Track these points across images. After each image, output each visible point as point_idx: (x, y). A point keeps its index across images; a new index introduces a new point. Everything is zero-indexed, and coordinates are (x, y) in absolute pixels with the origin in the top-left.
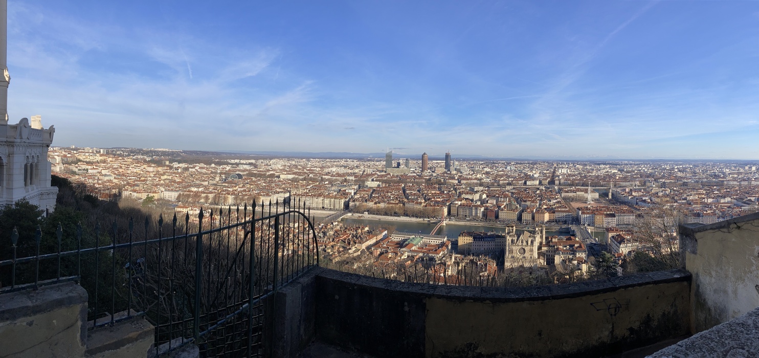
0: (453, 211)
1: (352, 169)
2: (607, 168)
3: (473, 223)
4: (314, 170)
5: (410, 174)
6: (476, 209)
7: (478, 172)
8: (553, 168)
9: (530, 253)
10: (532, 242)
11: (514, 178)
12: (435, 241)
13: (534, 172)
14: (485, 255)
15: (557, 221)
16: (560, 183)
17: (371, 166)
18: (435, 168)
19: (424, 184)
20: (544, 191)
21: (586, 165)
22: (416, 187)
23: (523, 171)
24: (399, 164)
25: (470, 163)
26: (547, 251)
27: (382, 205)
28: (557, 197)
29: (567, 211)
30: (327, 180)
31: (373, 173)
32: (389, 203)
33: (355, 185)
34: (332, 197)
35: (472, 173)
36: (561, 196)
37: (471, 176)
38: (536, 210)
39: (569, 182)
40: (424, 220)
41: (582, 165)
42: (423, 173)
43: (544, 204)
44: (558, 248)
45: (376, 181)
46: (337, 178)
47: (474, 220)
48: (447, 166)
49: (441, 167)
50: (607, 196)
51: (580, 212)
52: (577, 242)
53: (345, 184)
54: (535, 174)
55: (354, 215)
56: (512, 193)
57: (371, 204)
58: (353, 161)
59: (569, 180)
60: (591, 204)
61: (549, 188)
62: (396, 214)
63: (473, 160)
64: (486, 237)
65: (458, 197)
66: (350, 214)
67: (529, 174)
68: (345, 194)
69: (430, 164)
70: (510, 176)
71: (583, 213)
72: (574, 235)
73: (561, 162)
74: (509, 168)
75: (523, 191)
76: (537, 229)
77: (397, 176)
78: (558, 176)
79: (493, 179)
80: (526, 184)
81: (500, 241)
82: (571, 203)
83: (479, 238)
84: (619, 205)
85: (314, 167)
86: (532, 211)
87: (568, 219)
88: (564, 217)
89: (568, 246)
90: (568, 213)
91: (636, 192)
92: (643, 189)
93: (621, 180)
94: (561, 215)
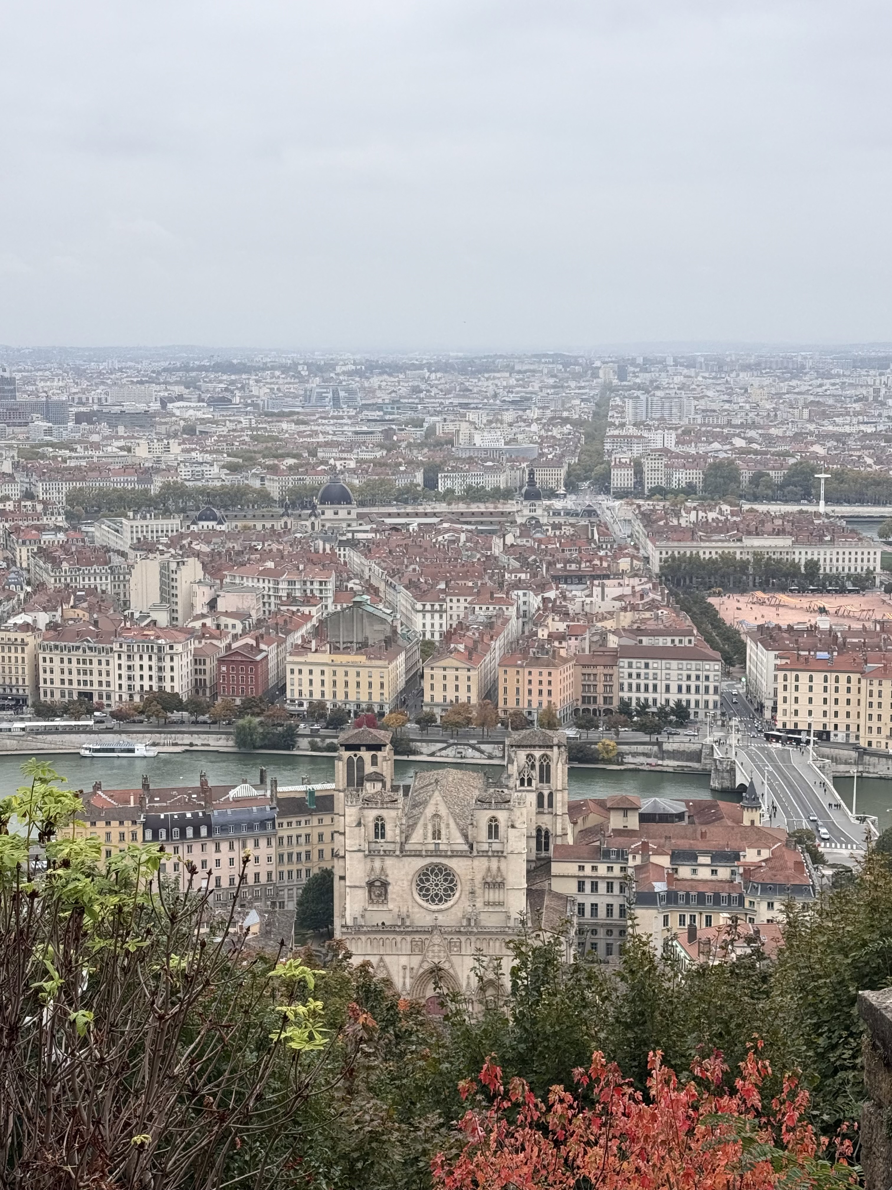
6: (148, 651)
9: (483, 894)
10: (494, 832)
15: (630, 711)
16: (639, 484)
26: (582, 883)
28: (624, 566)
29: (690, 647)
52: (759, 836)
56: (357, 547)
71: (788, 663)
81: (303, 832)
87: (693, 697)
88: (673, 688)
89: (708, 860)
90: (695, 664)
94: (654, 672)
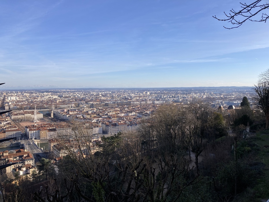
2: (49, 95)
8: (3, 96)
16: (9, 108)
21: (32, 93)
28: (7, 119)
29: (17, 129)
36: (11, 118)
39: (18, 107)
41: (29, 93)
44: (8, 161)
50: (50, 115)
51: (28, 130)
52: (26, 153)
59: (18, 105)
60: (37, 123)
71: (30, 130)
72: (23, 148)
73: (11, 92)
78: (8, 103)
82: (20, 123)
84: (59, 122)
87: (17, 136)
88: (14, 135)
89: (18, 157)
90: (17, 132)
91: (72, 111)
92: (78, 109)
93: (61, 104)
94: (11, 133)
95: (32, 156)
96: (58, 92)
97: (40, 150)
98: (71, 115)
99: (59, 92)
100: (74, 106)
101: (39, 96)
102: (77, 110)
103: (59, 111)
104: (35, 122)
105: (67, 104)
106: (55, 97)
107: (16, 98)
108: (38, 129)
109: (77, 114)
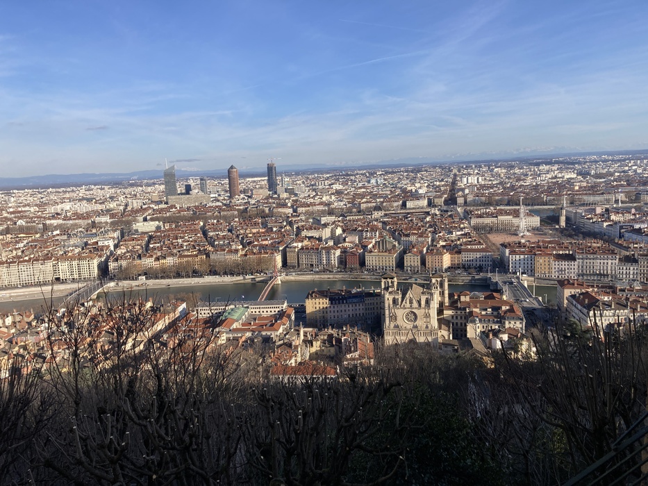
0: (291, 259)
1: (103, 203)
2: (554, 171)
3: (325, 277)
4: (25, 211)
5: (211, 204)
6: (328, 253)
7: (324, 191)
8: (452, 176)
9: (425, 320)
10: (427, 302)
11: (384, 198)
12: (269, 310)
13: (418, 185)
14: (352, 326)
15: (466, 267)
16: (466, 202)
17: (138, 195)
18: (252, 190)
19: (237, 219)
20: (439, 217)
21: (512, 167)
22: (225, 224)
23: (399, 185)
24: (188, 189)
25: (308, 178)
26: (453, 317)
27: (170, 261)
28: (462, 226)
29: (483, 249)
30: (56, 228)
31: (144, 207)
32: (181, 256)
33: (115, 231)
34: (72, 258)
35: (314, 194)
36: (470, 223)
37: (312, 200)
38: (427, 249)
39: (483, 198)
40: (245, 279)
41: (505, 167)
42: (233, 201)
43: (440, 238)
44: (471, 313)
45: (152, 220)
46: (77, 221)
47: (324, 271)
48: (272, 186)
49: (261, 188)
50: (557, 221)
51: (507, 251)
52: (506, 303)
53: (94, 231)
54: (420, 188)
55: (120, 284)
56: (384, 223)
57: (149, 262)
58: (101, 189)
59: (483, 195)
60: (525, 237)
61: (447, 211)
62: (196, 273)
63: (312, 173)
64: (350, 298)
65: (296, 235)
66: (112, 284)
67: (409, 188)
68: (97, 249)
69: (242, 184)
70: (376, 195)
71: (513, 252)
72: (500, 291)
73: (467, 165)
74: (373, 181)
75: (401, 219)
76: (434, 280)
77: (188, 209)
78: (463, 190)
79: (349, 203)
80: (406, 206)
81: (372, 301)
82: (489, 236)
83: (339, 299)
84: (582, 238)
85: (24, 206)
86: (421, 252)
87: (484, 263)
88: (478, 260)
89: (490, 310)
90: (484, 254)
91: (618, 213)
92: (636, 208)
93: (585, 192)
94: (472, 256)
95: (520, 313)
96: (576, 163)
97: (535, 302)
98: (616, 223)
99: (579, 163)
100: (624, 199)
101: (530, 173)
102: (633, 211)
103: (581, 210)
104: (522, 234)
105: (602, 194)
106: (568, 177)
107: (478, 178)
108: (531, 252)
109: (632, 220)
